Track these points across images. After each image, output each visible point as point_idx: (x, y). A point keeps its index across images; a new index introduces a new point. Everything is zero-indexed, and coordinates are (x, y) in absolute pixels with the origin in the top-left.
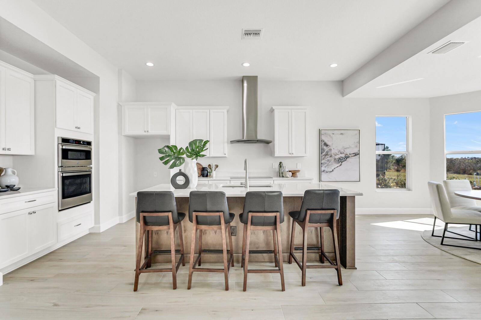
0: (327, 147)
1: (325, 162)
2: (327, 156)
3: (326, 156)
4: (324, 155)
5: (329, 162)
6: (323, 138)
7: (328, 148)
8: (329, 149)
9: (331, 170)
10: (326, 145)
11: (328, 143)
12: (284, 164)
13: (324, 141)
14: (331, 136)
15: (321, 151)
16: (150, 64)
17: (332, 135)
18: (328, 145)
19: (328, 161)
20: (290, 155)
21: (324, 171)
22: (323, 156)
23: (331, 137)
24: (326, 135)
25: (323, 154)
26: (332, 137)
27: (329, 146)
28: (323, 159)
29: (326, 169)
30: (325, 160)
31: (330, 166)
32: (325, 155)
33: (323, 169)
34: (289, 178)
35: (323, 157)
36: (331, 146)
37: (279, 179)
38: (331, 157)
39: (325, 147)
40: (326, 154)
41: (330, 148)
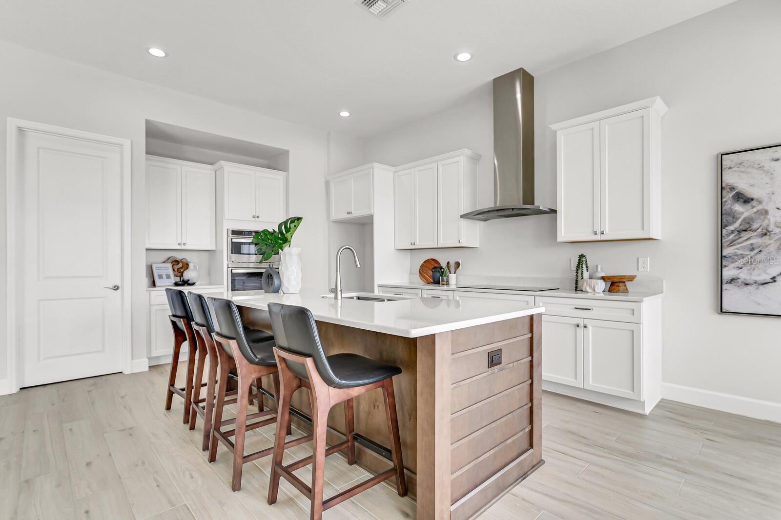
0: (748, 206)
1: (740, 252)
2: (745, 235)
3: (743, 234)
4: (732, 232)
5: (756, 251)
6: (730, 178)
7: (753, 207)
8: (755, 210)
9: (767, 278)
10: (744, 199)
11: (750, 192)
12: (591, 260)
13: (732, 189)
14: (766, 168)
15: (724, 218)
16: (345, 114)
17: (769, 165)
18: (752, 199)
19: (752, 249)
20: (598, 237)
21: (732, 281)
22: (728, 235)
23: (767, 172)
24: (743, 169)
25: (731, 228)
26: (770, 173)
27: (754, 203)
28: (729, 245)
29: (743, 275)
30: (738, 246)
31: (761, 266)
32: (739, 232)
33: (728, 273)
34: (589, 294)
35: (732, 236)
36: (766, 200)
37: (574, 295)
38: (767, 237)
39: (738, 207)
40: (742, 227)
41: (760, 207)
